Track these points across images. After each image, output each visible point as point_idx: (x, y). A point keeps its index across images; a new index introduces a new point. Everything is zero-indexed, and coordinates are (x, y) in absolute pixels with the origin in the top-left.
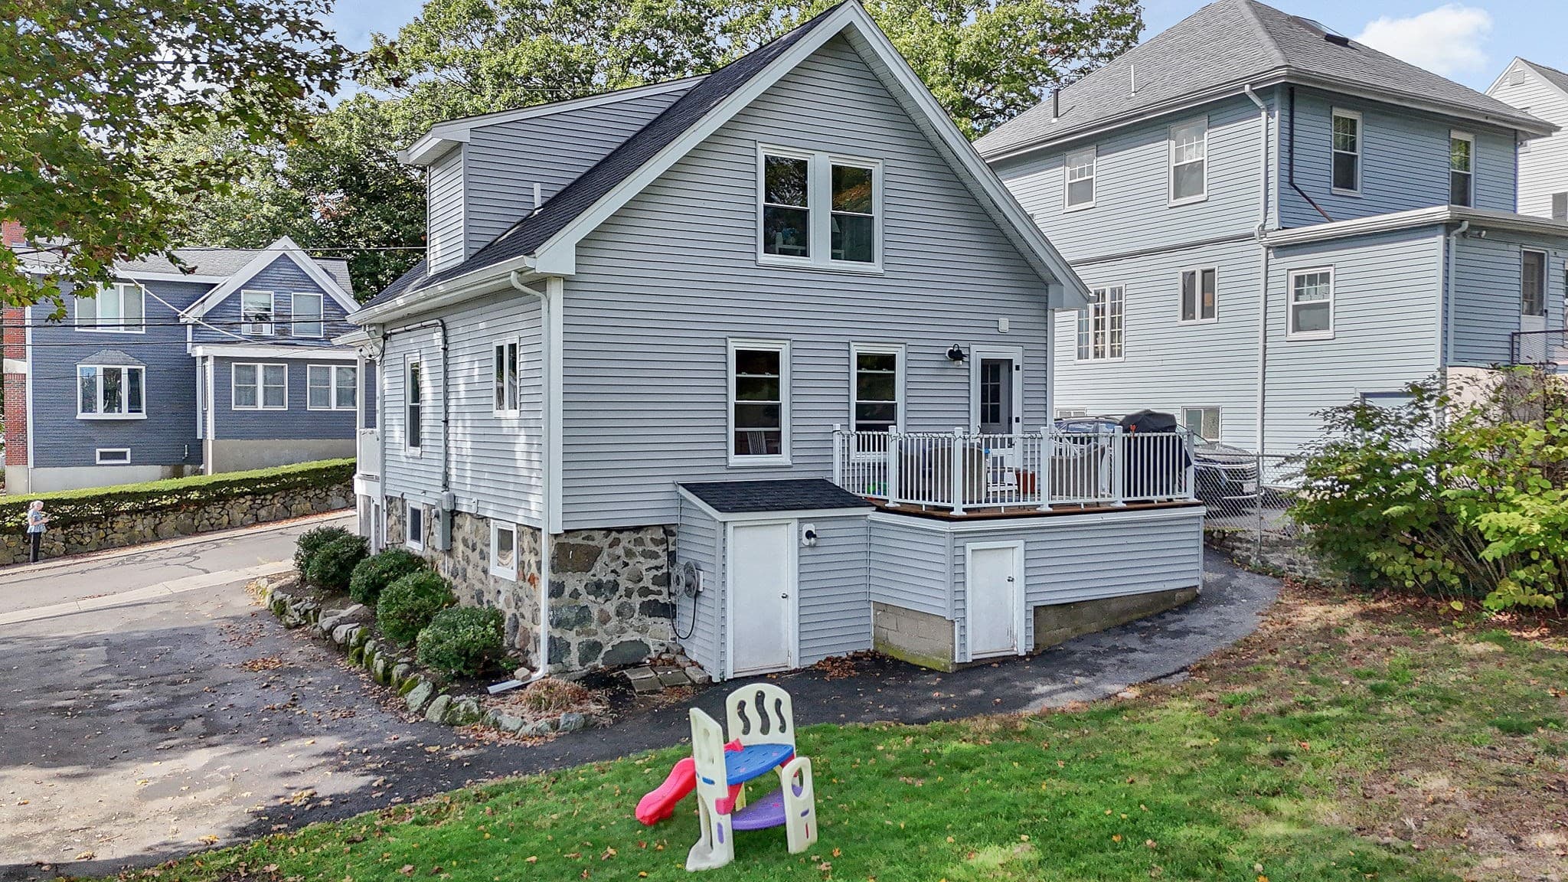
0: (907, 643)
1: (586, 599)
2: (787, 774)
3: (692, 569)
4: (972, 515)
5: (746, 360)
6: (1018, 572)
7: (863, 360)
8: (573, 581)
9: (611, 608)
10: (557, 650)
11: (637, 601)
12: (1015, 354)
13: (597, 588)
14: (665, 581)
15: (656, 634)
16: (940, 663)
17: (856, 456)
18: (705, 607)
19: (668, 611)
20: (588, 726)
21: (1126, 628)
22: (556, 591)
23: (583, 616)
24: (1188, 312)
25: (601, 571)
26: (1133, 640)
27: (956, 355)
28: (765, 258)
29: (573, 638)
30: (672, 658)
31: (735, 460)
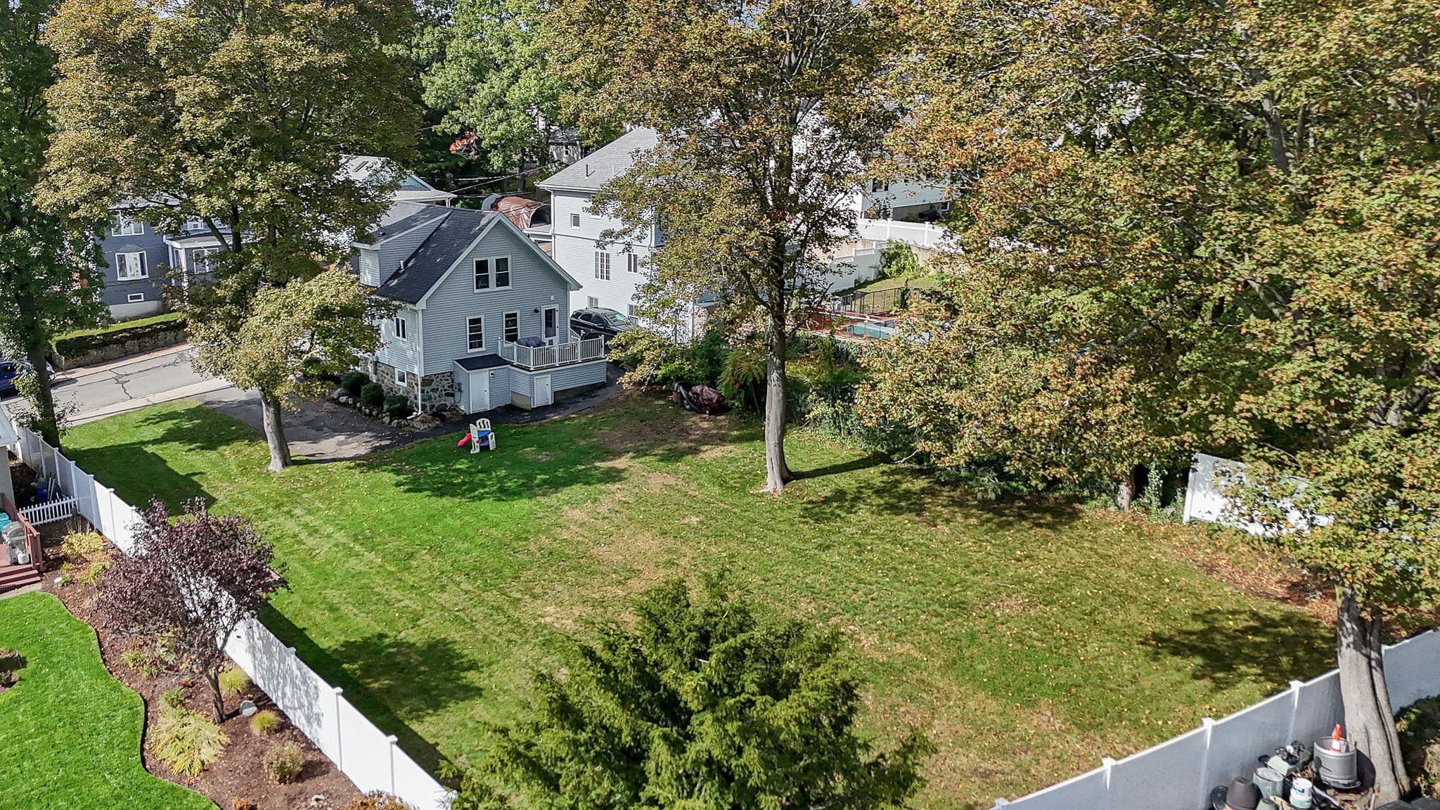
0: (520, 403)
1: (431, 393)
2: (489, 436)
3: (459, 384)
4: (536, 369)
5: (472, 322)
6: (549, 383)
7: (507, 316)
8: (427, 389)
9: (437, 395)
10: (424, 407)
11: (443, 393)
12: (556, 307)
13: (433, 390)
14: (452, 386)
15: (449, 402)
16: (528, 408)
17: (505, 345)
18: (464, 395)
19: (452, 395)
20: (437, 427)
21: (580, 395)
22: (423, 391)
23: (430, 398)
24: (630, 270)
25: (433, 386)
26: (581, 400)
27: (536, 311)
28: (476, 291)
29: (428, 404)
30: (454, 409)
31: (469, 351)
